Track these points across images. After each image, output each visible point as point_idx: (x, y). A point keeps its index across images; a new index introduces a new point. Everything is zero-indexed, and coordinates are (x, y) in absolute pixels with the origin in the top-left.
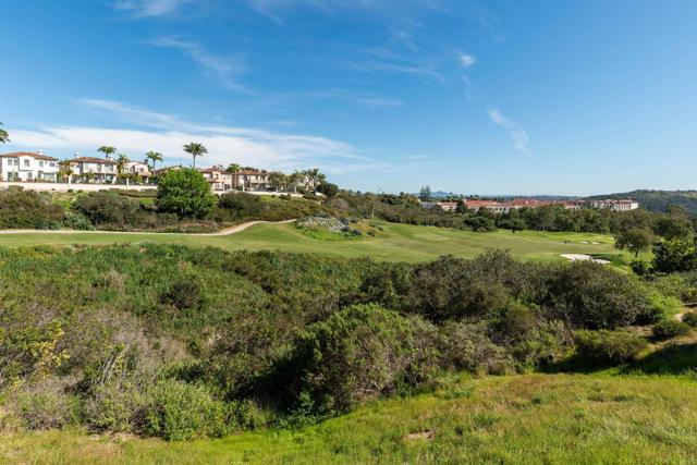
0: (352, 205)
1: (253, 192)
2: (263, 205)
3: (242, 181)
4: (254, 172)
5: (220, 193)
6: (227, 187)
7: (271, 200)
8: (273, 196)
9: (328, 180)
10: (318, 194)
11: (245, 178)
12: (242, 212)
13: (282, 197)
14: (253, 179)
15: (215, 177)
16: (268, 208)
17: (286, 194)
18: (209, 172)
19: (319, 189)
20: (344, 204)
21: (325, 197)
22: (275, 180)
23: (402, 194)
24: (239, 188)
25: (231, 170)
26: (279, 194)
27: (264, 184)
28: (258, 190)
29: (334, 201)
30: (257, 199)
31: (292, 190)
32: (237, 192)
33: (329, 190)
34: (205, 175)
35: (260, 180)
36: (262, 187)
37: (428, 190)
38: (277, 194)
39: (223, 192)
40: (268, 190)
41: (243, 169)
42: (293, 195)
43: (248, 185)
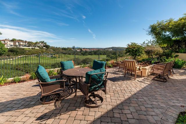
0: (54, 50)
1: (21, 47)
2: (25, 51)
3: (17, 44)
4: (22, 41)
5: (9, 47)
6: (11, 45)
7: (28, 49)
8: (29, 48)
9: (47, 44)
10: (44, 48)
11: (19, 43)
12: (17, 53)
13: (32, 49)
14: (22, 43)
15: (6, 42)
16: (27, 52)
17: (34, 48)
18: (4, 41)
19: (44, 46)
20: (52, 50)
21: (46, 48)
22: (30, 44)
23: (68, 48)
24: (17, 46)
25: (13, 40)
26: (31, 48)
27: (26, 45)
28: (24, 46)
29: (49, 50)
30: (23, 49)
31: (36, 47)
32: (15, 47)
33: (47, 47)
34: (2, 42)
35: (24, 44)
36: (25, 46)
37: (74, 47)
38: (30, 48)
39: (10, 47)
40: (27, 46)
41: (18, 40)
42: (36, 48)
43: (20, 45)
